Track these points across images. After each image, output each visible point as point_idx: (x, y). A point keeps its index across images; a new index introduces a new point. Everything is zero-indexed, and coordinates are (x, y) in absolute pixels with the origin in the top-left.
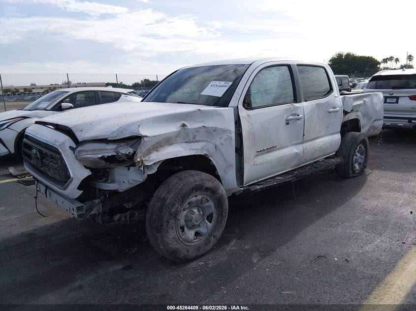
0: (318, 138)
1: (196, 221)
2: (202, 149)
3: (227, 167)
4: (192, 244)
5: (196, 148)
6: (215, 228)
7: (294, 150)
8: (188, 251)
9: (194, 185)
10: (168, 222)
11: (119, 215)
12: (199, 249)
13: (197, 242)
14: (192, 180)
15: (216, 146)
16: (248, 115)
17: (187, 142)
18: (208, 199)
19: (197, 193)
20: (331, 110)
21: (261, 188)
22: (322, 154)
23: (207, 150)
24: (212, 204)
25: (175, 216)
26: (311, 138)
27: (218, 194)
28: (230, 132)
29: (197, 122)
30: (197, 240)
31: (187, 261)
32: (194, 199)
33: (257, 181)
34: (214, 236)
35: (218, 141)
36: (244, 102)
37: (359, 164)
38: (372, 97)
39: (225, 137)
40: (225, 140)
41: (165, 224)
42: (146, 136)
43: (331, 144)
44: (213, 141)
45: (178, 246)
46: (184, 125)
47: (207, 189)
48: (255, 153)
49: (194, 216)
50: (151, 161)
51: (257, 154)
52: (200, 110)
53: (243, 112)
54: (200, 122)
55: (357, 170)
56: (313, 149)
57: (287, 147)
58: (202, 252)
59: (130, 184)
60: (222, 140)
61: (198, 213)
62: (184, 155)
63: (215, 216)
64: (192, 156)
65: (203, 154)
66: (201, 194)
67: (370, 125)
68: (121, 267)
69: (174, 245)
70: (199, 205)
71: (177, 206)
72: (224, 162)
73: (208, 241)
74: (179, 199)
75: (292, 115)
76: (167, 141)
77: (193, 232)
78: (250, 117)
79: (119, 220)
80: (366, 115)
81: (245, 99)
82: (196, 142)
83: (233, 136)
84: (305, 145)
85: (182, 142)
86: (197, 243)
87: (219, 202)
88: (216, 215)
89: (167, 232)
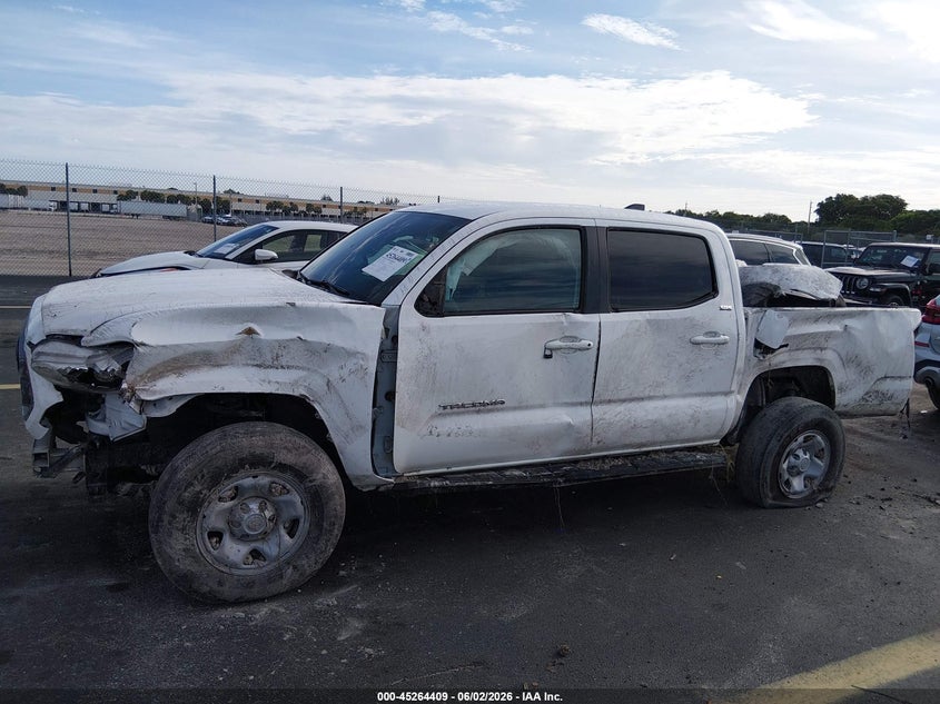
0: (650, 398)
1: (249, 527)
2: (295, 383)
3: (352, 429)
4: (234, 571)
5: (279, 380)
6: (301, 551)
7: (563, 416)
8: (220, 584)
9: (245, 454)
10: (174, 517)
11: (130, 484)
12: (250, 584)
13: (252, 570)
14: (245, 442)
15: (329, 381)
16: (424, 328)
17: (257, 365)
18: (289, 487)
19: (256, 472)
20: (701, 338)
21: (442, 487)
22: (663, 437)
23: (308, 389)
24: (297, 499)
25: (195, 507)
26: (623, 397)
27: (310, 481)
28: (364, 356)
29: (286, 328)
30: (253, 566)
31: (217, 602)
32: (248, 481)
33: (445, 470)
34: (295, 567)
35: (334, 372)
36: (420, 299)
37: (809, 479)
38: (874, 318)
39: (351, 364)
40: (351, 372)
41: (166, 518)
42: (144, 345)
43: (695, 419)
44: (324, 371)
45: (194, 568)
46: (250, 332)
47: (282, 467)
48: (435, 409)
49: (246, 516)
50: (154, 393)
51: (441, 410)
52: (293, 305)
53: (410, 320)
54: (293, 329)
55: (795, 493)
56: (629, 422)
57: (542, 406)
58: (255, 592)
59: (124, 429)
60: (345, 372)
61: (258, 512)
62: (242, 391)
63: (303, 527)
64: (263, 394)
65: (296, 394)
66: (266, 475)
67: (867, 387)
68: (112, 582)
69: (185, 565)
70: (264, 496)
71: (198, 488)
72: (346, 416)
73: (278, 574)
74: (203, 476)
75: (566, 338)
76: (205, 358)
77: (244, 549)
78: (429, 332)
79: (129, 494)
80: (851, 360)
81: (424, 292)
82: (282, 367)
83: (372, 366)
84: (598, 411)
85: (248, 365)
86: (250, 573)
87: (316, 498)
88: (307, 525)
89: (170, 535)
